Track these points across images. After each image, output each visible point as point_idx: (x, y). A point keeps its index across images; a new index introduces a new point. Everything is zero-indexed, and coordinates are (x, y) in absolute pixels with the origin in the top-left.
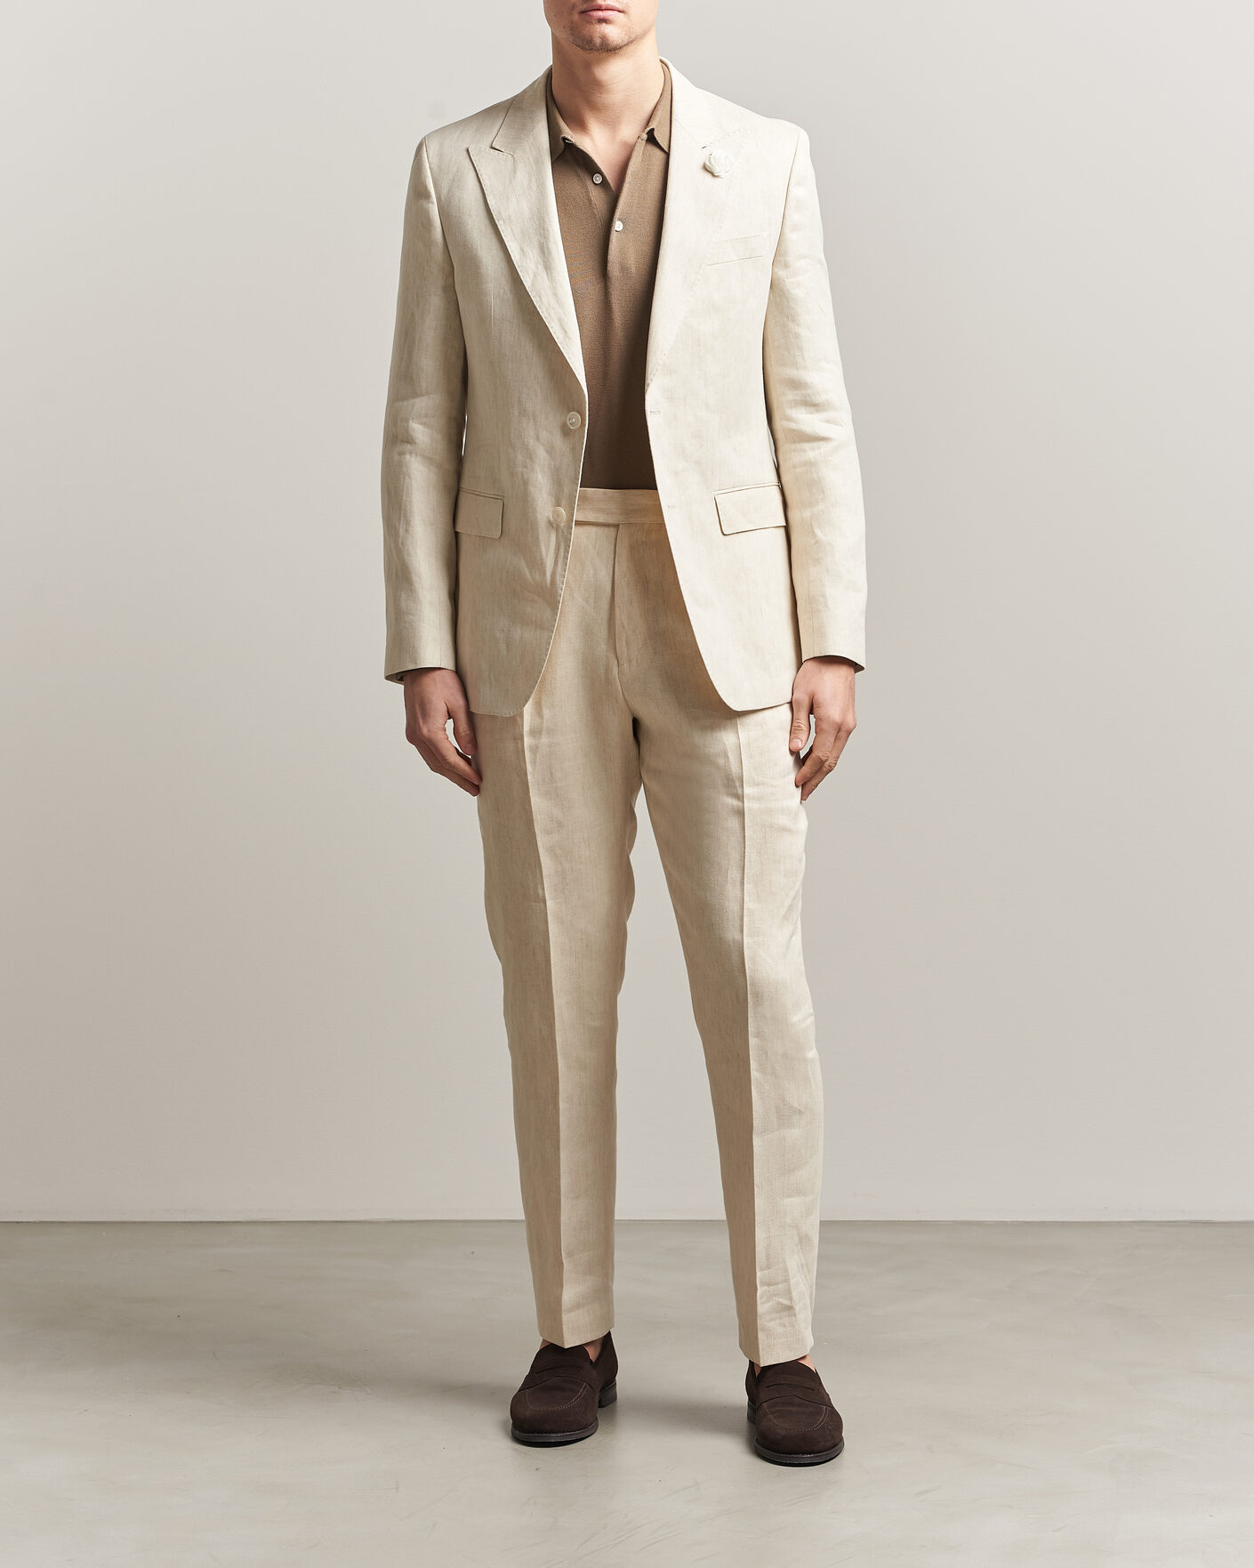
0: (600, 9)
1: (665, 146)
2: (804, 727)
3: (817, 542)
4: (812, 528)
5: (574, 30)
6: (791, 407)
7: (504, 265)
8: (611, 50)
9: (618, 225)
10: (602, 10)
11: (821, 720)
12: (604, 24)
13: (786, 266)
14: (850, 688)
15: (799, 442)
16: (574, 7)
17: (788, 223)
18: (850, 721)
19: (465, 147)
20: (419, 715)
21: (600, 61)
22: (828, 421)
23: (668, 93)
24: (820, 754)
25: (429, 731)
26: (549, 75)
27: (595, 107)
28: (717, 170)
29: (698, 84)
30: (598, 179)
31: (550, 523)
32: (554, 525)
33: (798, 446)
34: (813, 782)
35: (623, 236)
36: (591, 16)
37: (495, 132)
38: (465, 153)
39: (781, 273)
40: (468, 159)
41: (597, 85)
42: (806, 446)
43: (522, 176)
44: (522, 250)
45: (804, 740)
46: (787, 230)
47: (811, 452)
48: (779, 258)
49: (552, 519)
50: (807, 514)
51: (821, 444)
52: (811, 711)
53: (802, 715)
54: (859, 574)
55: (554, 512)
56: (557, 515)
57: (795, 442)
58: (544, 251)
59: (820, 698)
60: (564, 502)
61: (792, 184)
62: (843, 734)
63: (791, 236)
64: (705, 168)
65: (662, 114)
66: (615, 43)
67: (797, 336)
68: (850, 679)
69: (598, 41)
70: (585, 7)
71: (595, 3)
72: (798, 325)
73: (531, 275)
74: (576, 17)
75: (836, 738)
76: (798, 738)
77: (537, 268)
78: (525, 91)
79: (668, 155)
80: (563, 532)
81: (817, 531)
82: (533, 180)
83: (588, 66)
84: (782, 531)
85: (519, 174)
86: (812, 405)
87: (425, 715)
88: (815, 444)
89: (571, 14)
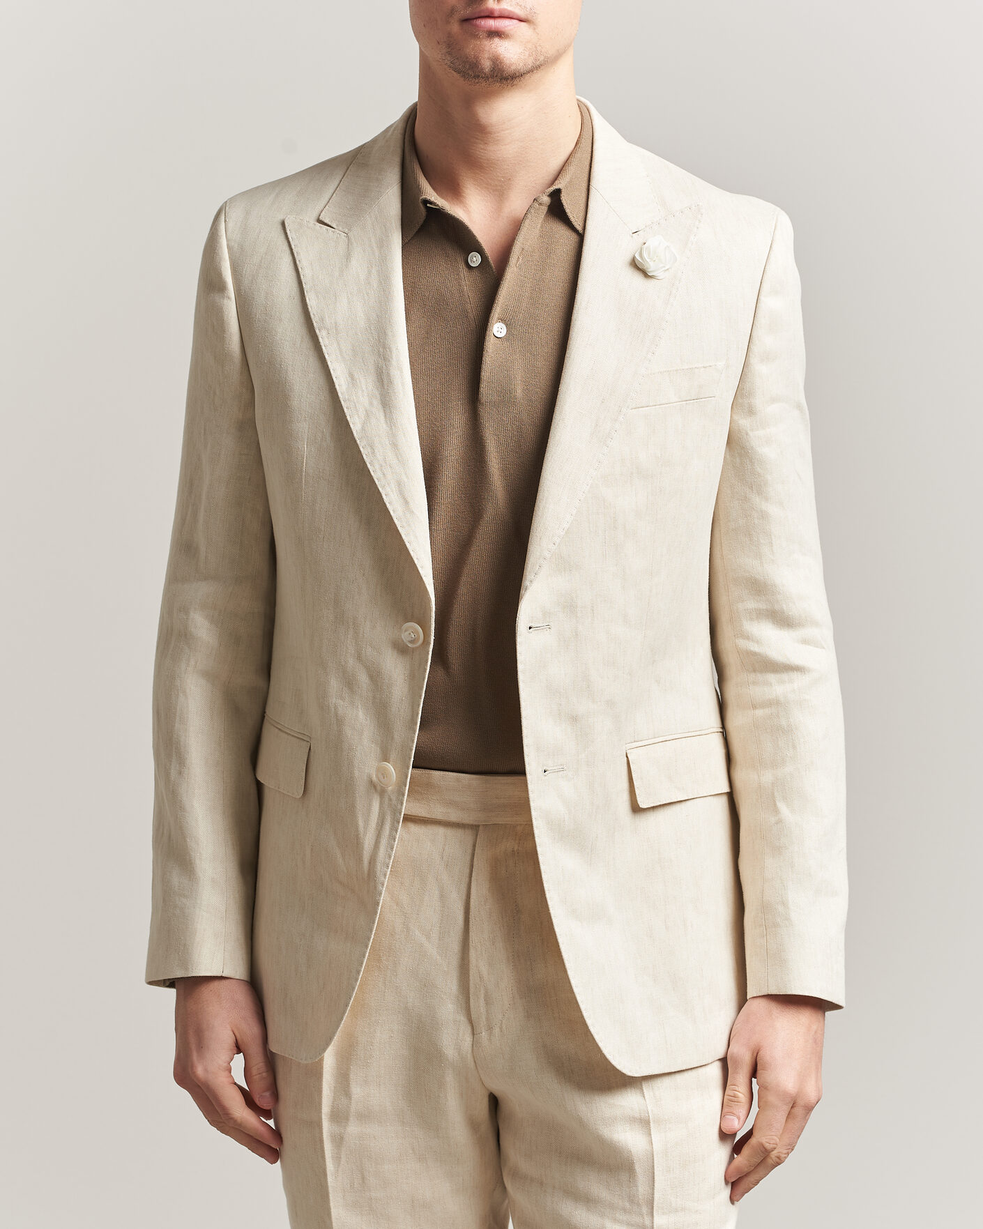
0: (491, 15)
1: (578, 224)
2: (742, 1095)
3: (779, 821)
4: (774, 801)
5: (452, 47)
6: (751, 619)
7: (324, 395)
8: (506, 79)
9: (498, 329)
10: (494, 18)
11: (766, 1088)
12: (496, 40)
13: (751, 412)
14: (815, 1041)
15: (761, 672)
16: (452, 11)
17: (756, 349)
18: (811, 1092)
19: (280, 217)
20: (193, 1047)
21: (489, 95)
22: (805, 641)
23: (585, 143)
24: (764, 1140)
25: (206, 1070)
26: (411, 117)
27: (476, 165)
28: (651, 267)
29: (631, 137)
30: (475, 259)
31: (372, 785)
32: (379, 788)
33: (760, 677)
34: (752, 1178)
35: (506, 344)
36: (476, 26)
37: (326, 200)
38: (280, 227)
39: (744, 422)
40: (283, 237)
41: (480, 131)
42: (772, 677)
43: (358, 266)
44: (352, 376)
45: (742, 1118)
46: (754, 360)
47: (778, 687)
48: (742, 398)
49: (374, 778)
50: (767, 777)
51: (795, 675)
52: (754, 1073)
53: (740, 1079)
54: (837, 872)
55: (378, 770)
56: (383, 773)
57: (754, 671)
58: (383, 380)
59: (766, 1055)
60: (393, 756)
61: (763, 293)
62: (799, 1111)
63: (760, 369)
64: (635, 265)
65: (575, 172)
66: (513, 68)
67: (764, 516)
68: (814, 1027)
69: (486, 65)
70: (468, 12)
71: (483, 7)
72: (767, 499)
73: (362, 413)
74: (455, 27)
75: (790, 1115)
76: (733, 1114)
77: (371, 404)
78: (374, 141)
79: (581, 237)
80: (390, 800)
81: (782, 806)
82: (374, 271)
83: (469, 102)
84: (724, 801)
85: (354, 262)
86: (782, 619)
87: (201, 1045)
88: (785, 676)
89: (448, 22)
